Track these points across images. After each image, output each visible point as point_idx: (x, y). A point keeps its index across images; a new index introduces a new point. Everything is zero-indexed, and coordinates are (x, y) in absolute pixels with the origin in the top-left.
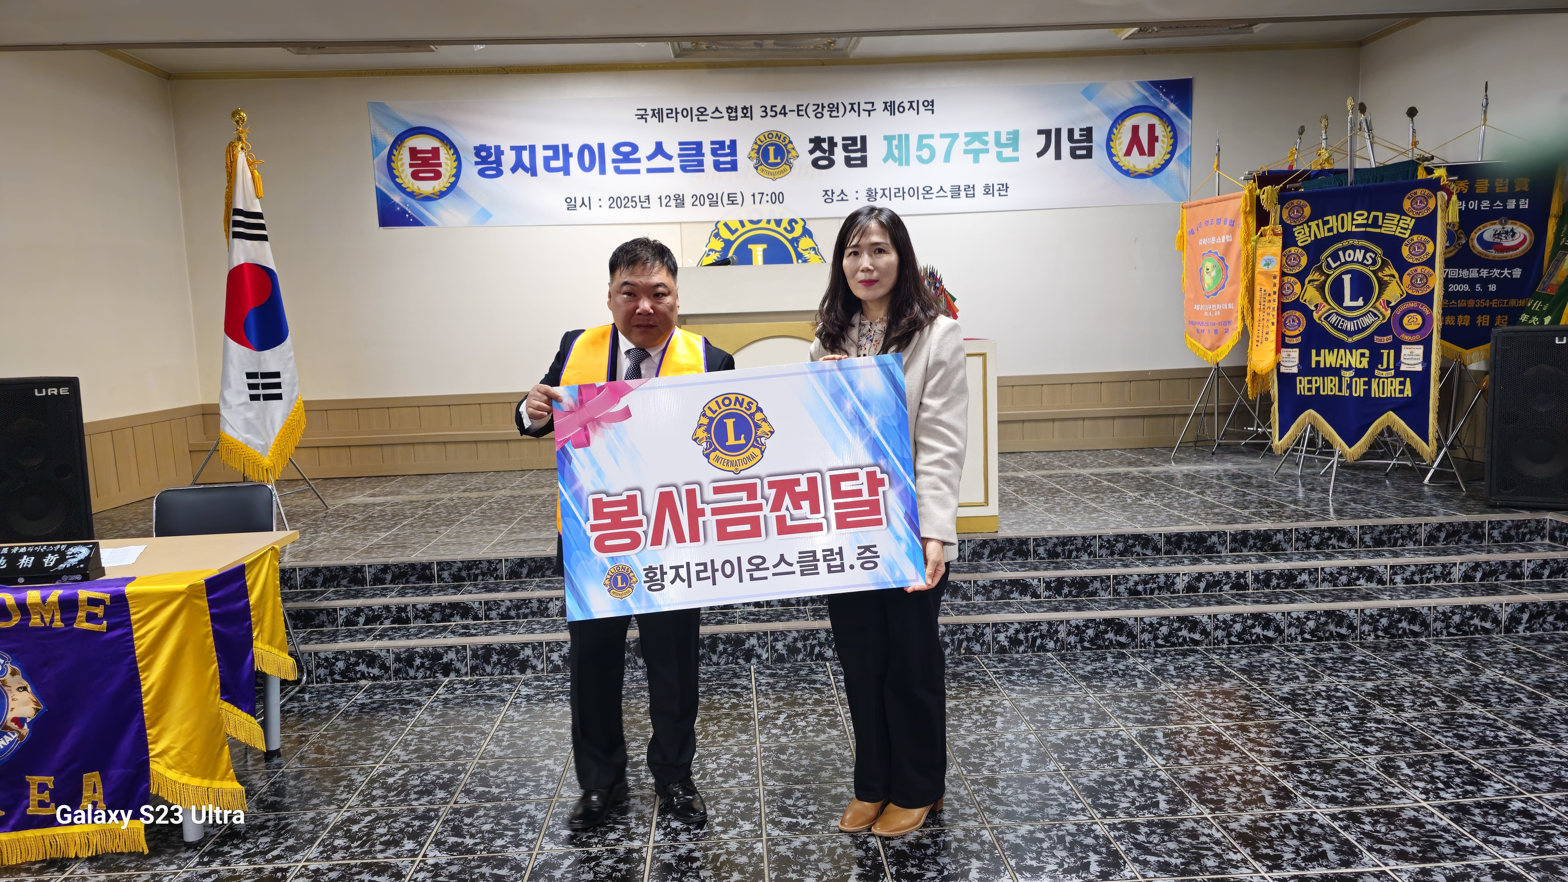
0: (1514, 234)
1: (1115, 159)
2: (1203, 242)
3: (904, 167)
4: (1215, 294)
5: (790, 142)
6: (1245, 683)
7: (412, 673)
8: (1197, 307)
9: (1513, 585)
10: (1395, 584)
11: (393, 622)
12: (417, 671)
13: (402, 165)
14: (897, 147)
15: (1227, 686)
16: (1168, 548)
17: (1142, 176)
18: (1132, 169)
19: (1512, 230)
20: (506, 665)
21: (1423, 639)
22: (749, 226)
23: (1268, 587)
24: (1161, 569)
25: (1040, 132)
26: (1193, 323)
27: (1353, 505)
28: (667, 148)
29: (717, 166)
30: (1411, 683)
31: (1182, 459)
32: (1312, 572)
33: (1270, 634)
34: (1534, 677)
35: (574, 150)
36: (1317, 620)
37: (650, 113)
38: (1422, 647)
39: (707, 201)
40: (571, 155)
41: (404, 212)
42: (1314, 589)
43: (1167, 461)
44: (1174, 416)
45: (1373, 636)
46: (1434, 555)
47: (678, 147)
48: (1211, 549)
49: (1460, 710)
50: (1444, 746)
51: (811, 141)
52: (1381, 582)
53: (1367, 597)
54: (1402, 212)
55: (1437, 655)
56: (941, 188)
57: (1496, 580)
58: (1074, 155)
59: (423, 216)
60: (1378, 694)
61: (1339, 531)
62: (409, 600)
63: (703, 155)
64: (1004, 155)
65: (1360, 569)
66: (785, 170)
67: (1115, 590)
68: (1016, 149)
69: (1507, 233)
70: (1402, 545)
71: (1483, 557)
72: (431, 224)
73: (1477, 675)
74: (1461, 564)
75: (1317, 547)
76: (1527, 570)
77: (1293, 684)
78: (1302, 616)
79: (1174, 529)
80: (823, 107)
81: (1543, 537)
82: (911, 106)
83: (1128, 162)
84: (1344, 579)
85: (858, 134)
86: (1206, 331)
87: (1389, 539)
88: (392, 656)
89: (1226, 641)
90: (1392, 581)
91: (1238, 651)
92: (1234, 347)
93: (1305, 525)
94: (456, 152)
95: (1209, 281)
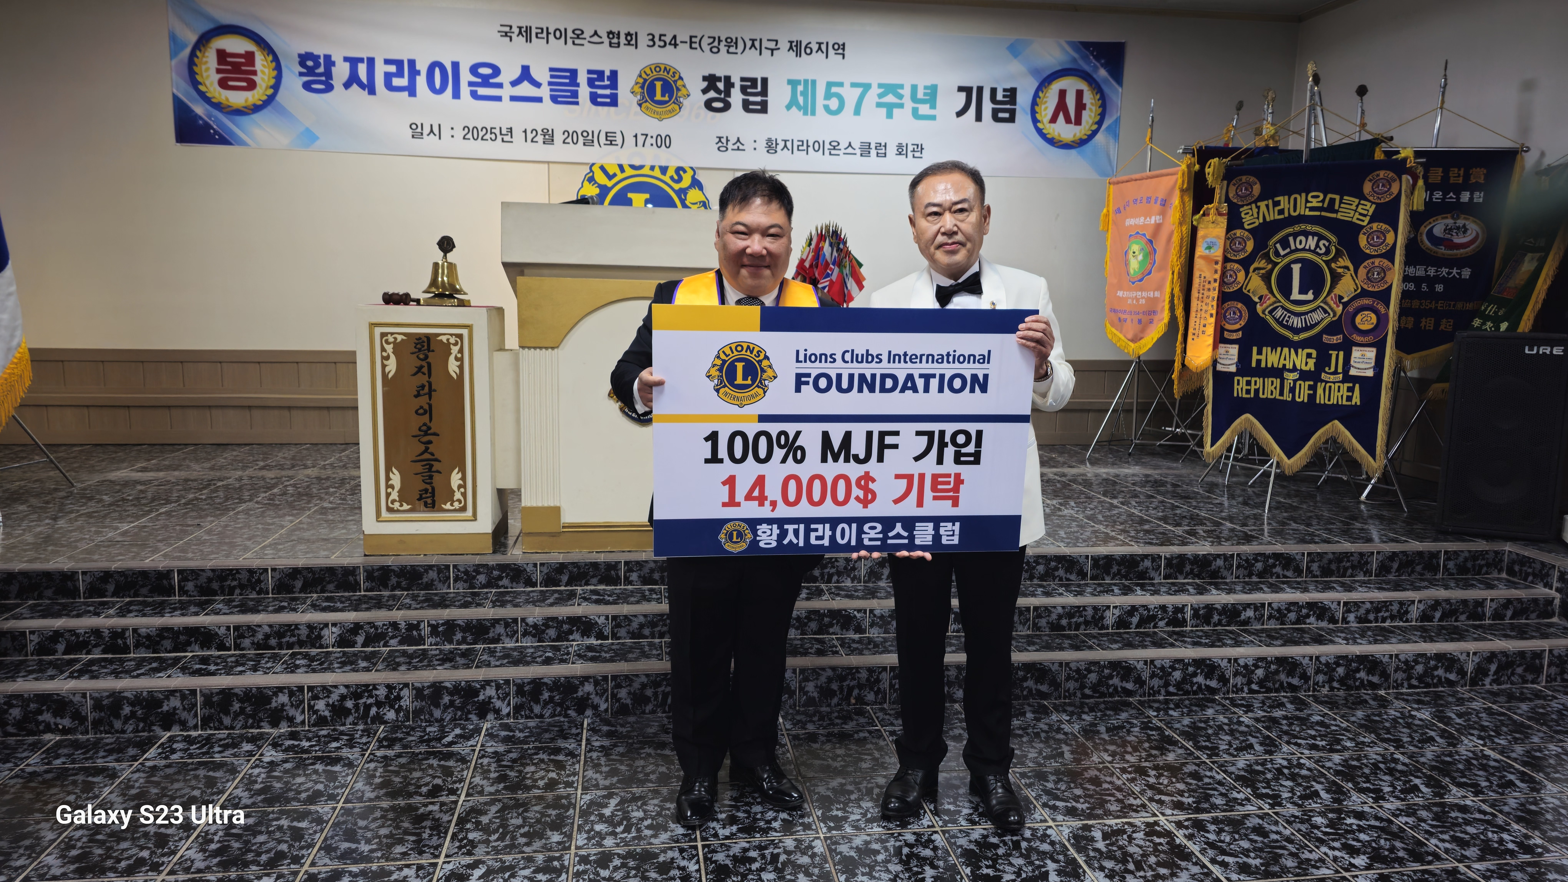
0: (1465, 232)
1: (1040, 125)
2: (1130, 222)
3: (809, 117)
4: (1141, 280)
5: (681, 78)
6: (1192, 754)
7: (118, 725)
8: (1120, 294)
9: (1476, 627)
10: (1348, 623)
11: (104, 652)
12: (125, 723)
13: (207, 69)
14: (802, 93)
15: (1171, 757)
16: (1095, 572)
17: (1067, 146)
18: (1057, 137)
19: (1464, 226)
20: (253, 716)
21: (1382, 692)
22: (629, 172)
23: (1208, 624)
24: (1087, 600)
25: (961, 89)
26: (1114, 311)
27: (1294, 526)
28: (535, 73)
29: (594, 99)
30: (1383, 756)
31: (1098, 459)
32: (1258, 607)
33: (1213, 684)
34: (1519, 749)
35: (422, 66)
36: (1266, 668)
37: (517, 31)
38: (1384, 703)
39: (581, 139)
40: (418, 73)
41: (208, 126)
42: (1259, 627)
43: (1082, 462)
44: (1089, 411)
45: (1327, 688)
46: (1388, 590)
47: (548, 74)
48: (1143, 575)
49: (1449, 799)
50: (1444, 856)
51: (705, 78)
52: (1333, 620)
53: (1319, 640)
54: (1361, 197)
55: (1403, 717)
56: (850, 145)
57: (1456, 621)
58: (996, 118)
59: (232, 133)
60: (1348, 772)
61: (1285, 558)
62: (132, 621)
63: (578, 85)
64: (921, 112)
65: (1311, 605)
66: (673, 110)
67: (1035, 624)
68: (933, 106)
69: (1458, 228)
70: (1352, 576)
71: (1442, 594)
72: (242, 143)
73: (1454, 746)
74: (1420, 601)
75: (1260, 575)
76: (1488, 610)
77: (1248, 757)
78: (1250, 663)
79: (1103, 550)
80: (720, 41)
81: (1500, 571)
82: (820, 48)
83: (1054, 130)
84: (1292, 616)
85: (759, 75)
86: (1129, 321)
87: (1338, 568)
88: (89, 702)
89: (1163, 691)
90: (1345, 620)
91: (1177, 706)
92: (1159, 340)
93: (1247, 549)
94: (276, 59)
95: (1135, 265)
